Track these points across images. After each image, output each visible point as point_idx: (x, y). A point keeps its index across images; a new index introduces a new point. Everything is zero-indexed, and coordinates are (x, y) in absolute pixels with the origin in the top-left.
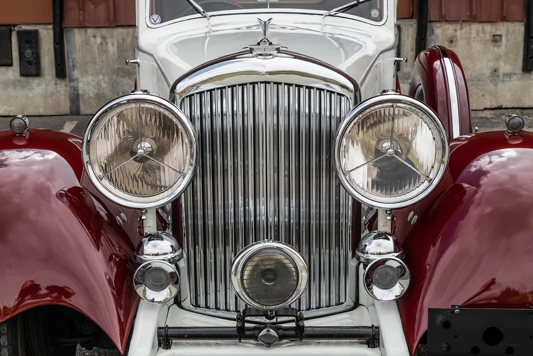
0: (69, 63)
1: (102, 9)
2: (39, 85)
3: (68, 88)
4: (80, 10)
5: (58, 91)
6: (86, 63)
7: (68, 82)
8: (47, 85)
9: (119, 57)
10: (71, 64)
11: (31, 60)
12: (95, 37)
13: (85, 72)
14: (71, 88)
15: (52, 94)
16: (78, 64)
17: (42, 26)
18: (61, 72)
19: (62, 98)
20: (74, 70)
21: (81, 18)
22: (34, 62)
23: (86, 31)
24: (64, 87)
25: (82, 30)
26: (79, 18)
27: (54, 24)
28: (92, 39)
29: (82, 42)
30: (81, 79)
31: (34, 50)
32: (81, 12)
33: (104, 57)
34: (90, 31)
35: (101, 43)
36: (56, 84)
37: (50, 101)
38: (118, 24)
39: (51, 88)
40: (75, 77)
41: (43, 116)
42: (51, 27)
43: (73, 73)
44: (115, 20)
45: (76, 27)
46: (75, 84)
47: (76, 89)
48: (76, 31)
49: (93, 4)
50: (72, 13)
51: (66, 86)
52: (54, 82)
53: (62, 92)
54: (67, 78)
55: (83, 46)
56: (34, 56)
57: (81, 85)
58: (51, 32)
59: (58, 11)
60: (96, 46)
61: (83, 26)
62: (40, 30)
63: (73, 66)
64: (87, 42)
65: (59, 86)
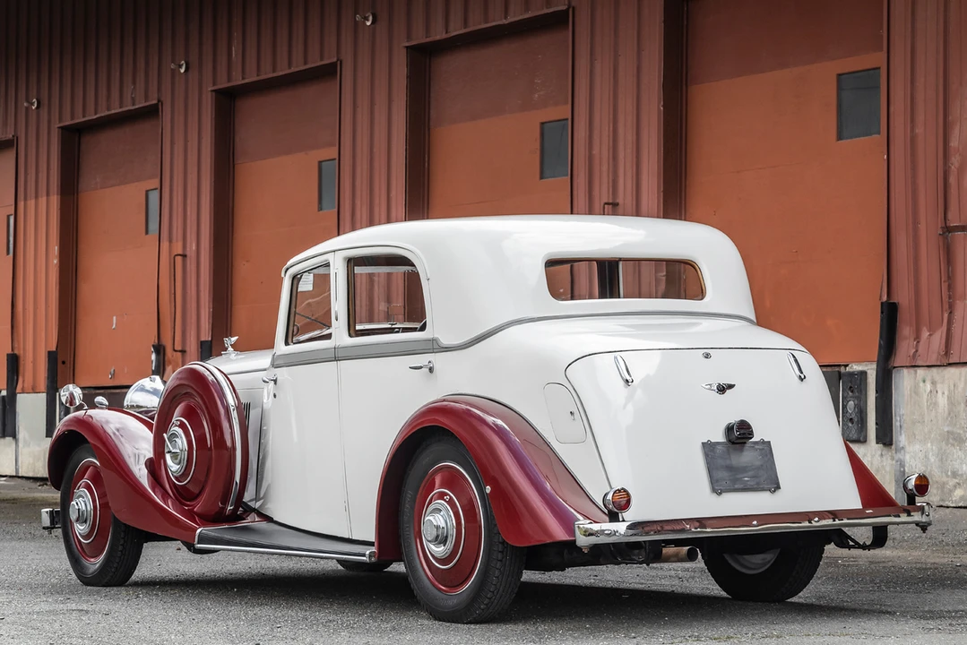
0: (896, 422)
3: (894, 462)
5: (883, 466)
6: (914, 423)
7: (893, 452)
9: (950, 413)
10: (898, 424)
11: (853, 416)
12: (924, 381)
13: (912, 438)
14: (897, 461)
16: (906, 425)
19: (889, 477)
20: (900, 434)
21: (913, 352)
22: (856, 420)
23: (916, 372)
24: (889, 461)
25: (912, 370)
27: (879, 360)
28: (921, 384)
29: (910, 390)
30: (907, 449)
31: (856, 402)
32: (914, 344)
33: (934, 413)
34: (920, 372)
35: (931, 391)
36: (882, 455)
38: (951, 361)
39: (877, 460)
40: (901, 446)
43: (900, 439)
44: (947, 355)
45: (907, 367)
46: (899, 456)
47: (902, 464)
48: (905, 371)
49: (928, 330)
50: (904, 348)
51: (893, 459)
52: (880, 453)
53: (888, 469)
54: (893, 447)
55: (911, 396)
56: (858, 410)
57: (908, 457)
60: (925, 396)
61: (913, 366)
62: (868, 373)
63: (901, 426)
64: (915, 390)
65: (884, 458)
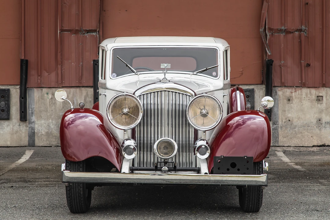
0: (29, 111)
1: (53, 75)
2: (8, 126)
3: (28, 128)
4: (39, 76)
5: (20, 130)
6: (40, 111)
7: (28, 124)
8: (14, 126)
9: (63, 108)
10: (31, 112)
11: (4, 108)
12: (47, 94)
13: (40, 118)
14: (30, 128)
15: (17, 132)
16: (35, 112)
17: (13, 87)
18: (24, 117)
19: (23, 135)
20: (32, 116)
21: (39, 81)
22: (6, 110)
23: (42, 90)
24: (25, 128)
25: (40, 89)
26: (38, 81)
27: (21, 85)
28: (46, 95)
29: (39, 97)
30: (37, 122)
31: (6, 102)
32: (39, 77)
33: (53, 107)
34: (45, 90)
35: (52, 98)
36: (20, 125)
37: (15, 136)
38: (64, 86)
39: (16, 128)
40: (32, 121)
41: (10, 147)
42: (18, 87)
43: (32, 118)
44: (62, 83)
45: (35, 87)
46: (32, 125)
47: (33, 129)
48: (35, 90)
49: (48, 73)
50: (33, 78)
51: (27, 126)
52: (18, 124)
53: (24, 131)
54: (27, 121)
55: (39, 100)
56: (7, 106)
57: (36, 126)
58: (19, 91)
59: (24, 76)
60: (48, 100)
61: (40, 87)
62: (11, 89)
63: (32, 113)
64: (42, 97)
65: (21, 127)
